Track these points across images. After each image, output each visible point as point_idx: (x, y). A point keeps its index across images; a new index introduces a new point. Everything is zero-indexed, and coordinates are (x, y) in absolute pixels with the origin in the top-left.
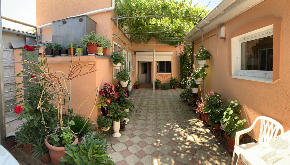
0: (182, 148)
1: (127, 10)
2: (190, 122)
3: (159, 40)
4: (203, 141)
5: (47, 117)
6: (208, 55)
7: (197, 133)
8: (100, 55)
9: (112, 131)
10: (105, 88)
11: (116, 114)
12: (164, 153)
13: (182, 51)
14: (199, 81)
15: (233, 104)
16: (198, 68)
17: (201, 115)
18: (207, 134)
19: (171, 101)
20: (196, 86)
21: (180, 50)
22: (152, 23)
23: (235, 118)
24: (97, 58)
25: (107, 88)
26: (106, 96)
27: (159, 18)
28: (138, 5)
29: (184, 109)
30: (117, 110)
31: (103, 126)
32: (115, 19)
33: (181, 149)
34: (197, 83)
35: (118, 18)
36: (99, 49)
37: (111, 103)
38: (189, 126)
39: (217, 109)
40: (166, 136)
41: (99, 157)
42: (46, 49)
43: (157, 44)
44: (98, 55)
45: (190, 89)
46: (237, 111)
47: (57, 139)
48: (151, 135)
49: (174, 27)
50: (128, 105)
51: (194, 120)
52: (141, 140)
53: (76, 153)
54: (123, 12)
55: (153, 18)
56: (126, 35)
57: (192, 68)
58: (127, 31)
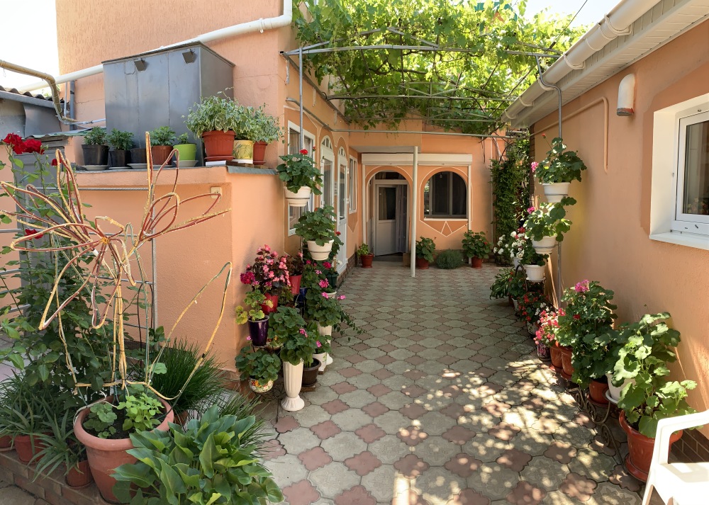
0: (487, 449)
1: (333, 25)
2: (515, 369)
3: (433, 117)
4: (553, 431)
5: (79, 354)
6: (576, 166)
7: (533, 404)
8: (243, 165)
9: (280, 393)
10: (259, 264)
11: (291, 342)
12: (433, 461)
13: (500, 154)
14: (545, 245)
15: (653, 327)
16: (543, 207)
17: (549, 349)
18: (564, 409)
19: (465, 303)
20: (539, 260)
21: (493, 148)
22: (409, 69)
23: (655, 372)
24: (233, 174)
25: (264, 264)
26: (261, 289)
27: (430, 53)
28: (363, 11)
29: (502, 330)
30: (295, 329)
31: (253, 377)
32: (293, 52)
33: (482, 451)
34: (539, 252)
35: (304, 52)
36: (240, 146)
37: (278, 309)
38: (511, 382)
39: (597, 336)
40: (441, 411)
41: (233, 466)
42: (84, 146)
43: (423, 130)
44: (236, 164)
45: (520, 268)
46: (664, 348)
47: (108, 417)
48: (396, 406)
49: (473, 79)
50: (330, 316)
51: (527, 365)
52: (366, 420)
53: (164, 455)
54: (322, 32)
55: (411, 52)
56: (334, 102)
57: (528, 205)
58: (335, 89)
